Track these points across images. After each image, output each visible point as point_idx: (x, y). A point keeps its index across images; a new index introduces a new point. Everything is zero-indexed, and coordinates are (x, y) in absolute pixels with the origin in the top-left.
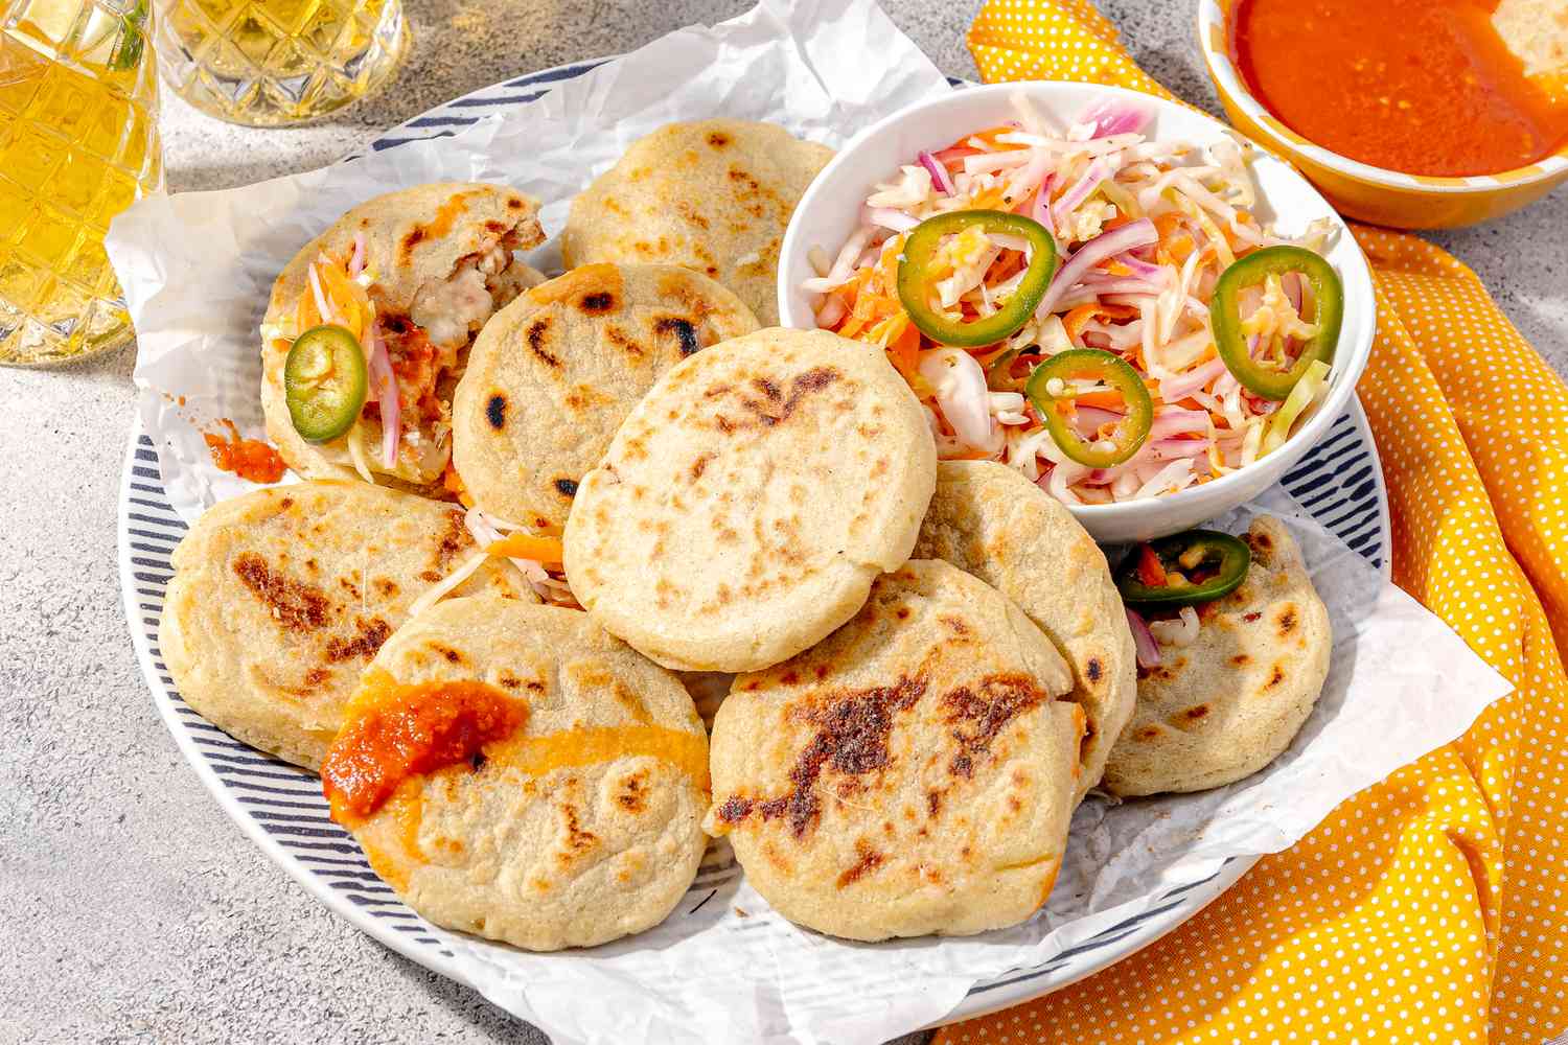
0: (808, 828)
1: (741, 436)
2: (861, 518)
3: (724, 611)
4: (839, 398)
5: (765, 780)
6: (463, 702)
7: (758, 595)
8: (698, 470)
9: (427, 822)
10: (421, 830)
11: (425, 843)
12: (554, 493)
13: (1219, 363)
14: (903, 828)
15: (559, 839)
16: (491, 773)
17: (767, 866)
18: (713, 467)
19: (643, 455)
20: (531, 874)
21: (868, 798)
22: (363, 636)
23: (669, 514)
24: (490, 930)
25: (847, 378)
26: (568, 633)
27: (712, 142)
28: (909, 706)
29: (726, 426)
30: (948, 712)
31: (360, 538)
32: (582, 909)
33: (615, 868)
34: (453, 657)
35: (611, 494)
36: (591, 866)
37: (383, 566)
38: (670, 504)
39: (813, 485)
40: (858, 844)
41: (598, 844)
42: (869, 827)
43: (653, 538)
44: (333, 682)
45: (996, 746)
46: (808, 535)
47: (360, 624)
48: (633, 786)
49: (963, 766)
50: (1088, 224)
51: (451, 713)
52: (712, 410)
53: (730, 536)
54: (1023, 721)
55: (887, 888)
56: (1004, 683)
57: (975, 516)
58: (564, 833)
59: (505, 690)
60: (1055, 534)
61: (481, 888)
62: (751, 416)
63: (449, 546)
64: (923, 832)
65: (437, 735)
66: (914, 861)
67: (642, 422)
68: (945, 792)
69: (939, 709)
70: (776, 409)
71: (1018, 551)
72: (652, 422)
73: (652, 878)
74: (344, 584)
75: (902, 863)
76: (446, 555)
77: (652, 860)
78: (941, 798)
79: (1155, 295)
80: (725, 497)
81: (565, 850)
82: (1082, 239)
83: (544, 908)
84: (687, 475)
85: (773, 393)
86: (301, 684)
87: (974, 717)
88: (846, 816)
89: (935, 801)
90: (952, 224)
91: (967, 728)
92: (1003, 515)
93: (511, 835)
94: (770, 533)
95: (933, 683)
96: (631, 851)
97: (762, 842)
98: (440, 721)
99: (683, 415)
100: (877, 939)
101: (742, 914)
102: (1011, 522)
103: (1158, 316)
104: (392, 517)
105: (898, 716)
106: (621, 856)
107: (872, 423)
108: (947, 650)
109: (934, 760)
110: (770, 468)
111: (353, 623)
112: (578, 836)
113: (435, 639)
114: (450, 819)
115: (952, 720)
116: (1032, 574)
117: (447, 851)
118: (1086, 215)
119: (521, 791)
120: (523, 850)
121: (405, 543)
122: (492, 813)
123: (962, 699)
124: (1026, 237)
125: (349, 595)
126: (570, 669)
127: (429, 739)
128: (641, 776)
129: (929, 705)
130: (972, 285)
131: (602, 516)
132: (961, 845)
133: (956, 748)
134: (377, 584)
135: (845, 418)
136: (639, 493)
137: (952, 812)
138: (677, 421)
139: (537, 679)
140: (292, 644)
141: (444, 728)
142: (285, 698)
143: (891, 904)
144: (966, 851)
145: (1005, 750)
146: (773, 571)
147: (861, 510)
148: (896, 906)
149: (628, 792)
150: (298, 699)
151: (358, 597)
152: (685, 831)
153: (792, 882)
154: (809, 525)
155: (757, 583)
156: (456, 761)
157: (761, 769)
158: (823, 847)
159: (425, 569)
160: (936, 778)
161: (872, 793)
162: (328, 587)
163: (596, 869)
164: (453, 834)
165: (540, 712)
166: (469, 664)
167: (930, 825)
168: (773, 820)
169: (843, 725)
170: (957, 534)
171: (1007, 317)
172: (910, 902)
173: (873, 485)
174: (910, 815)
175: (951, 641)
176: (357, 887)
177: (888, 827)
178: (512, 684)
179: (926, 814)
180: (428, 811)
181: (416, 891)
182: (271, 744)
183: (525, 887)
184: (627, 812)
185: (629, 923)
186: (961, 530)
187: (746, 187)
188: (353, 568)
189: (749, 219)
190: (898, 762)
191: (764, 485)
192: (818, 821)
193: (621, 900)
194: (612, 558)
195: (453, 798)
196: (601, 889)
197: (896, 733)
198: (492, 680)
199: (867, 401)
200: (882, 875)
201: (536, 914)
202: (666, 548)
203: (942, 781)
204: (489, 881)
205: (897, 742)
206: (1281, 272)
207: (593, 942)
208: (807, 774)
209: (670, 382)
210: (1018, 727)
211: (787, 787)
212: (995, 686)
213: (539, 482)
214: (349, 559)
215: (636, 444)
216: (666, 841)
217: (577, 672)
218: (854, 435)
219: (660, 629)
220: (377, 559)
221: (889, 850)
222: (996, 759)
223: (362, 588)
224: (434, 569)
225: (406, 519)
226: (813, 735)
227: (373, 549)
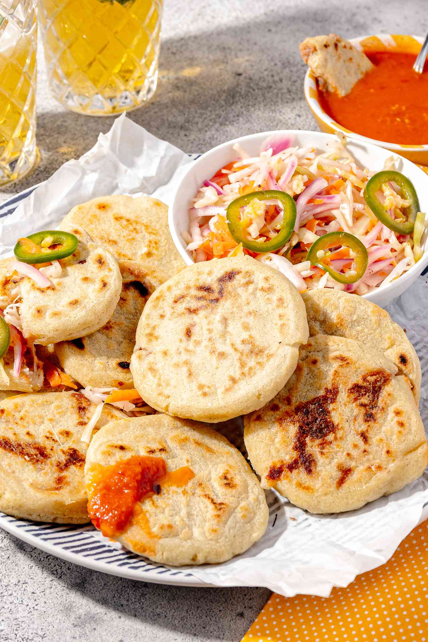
0: (313, 468)
1: (202, 313)
2: (283, 325)
3: (236, 387)
4: (243, 281)
5: (283, 455)
6: (140, 464)
7: (249, 374)
8: (188, 333)
9: (152, 520)
10: (151, 524)
11: (155, 530)
12: (120, 369)
13: (379, 225)
14: (355, 453)
15: (211, 510)
16: (165, 491)
17: (301, 491)
18: (195, 330)
19: (157, 338)
20: (206, 528)
21: (334, 445)
22: (68, 457)
23: (184, 357)
24: (201, 559)
25: (244, 271)
26: (160, 425)
27: (100, 208)
28: (333, 400)
29: (193, 311)
30: (353, 396)
31: (41, 417)
32: (234, 536)
33: (239, 514)
34: (122, 448)
35: (151, 358)
36: (229, 517)
37: (58, 426)
38: (183, 352)
39: (251, 320)
40: (338, 467)
41: (228, 506)
42: (340, 458)
43: (185, 369)
44: (68, 480)
45: (380, 403)
46: (260, 342)
47: (64, 452)
48: (226, 478)
49: (369, 417)
50: (297, 186)
51: (138, 469)
52: (181, 307)
53: (222, 355)
54: (387, 389)
55: (359, 481)
56: (372, 375)
57: (324, 313)
58: (211, 506)
59: (151, 455)
60: (362, 308)
61: (189, 541)
62: (203, 303)
63: (82, 409)
64: (365, 451)
65: (137, 481)
66: (367, 465)
67: (148, 325)
68: (367, 431)
69: (348, 396)
70: (216, 295)
71: (349, 320)
72: (153, 323)
73: (255, 514)
74: (47, 438)
75: (361, 468)
76: (82, 413)
77: (251, 506)
78: (366, 434)
79: (338, 208)
80: (210, 339)
81: (216, 513)
82: (298, 192)
83: (220, 541)
84: (184, 338)
85: (208, 289)
86: (55, 485)
87: (365, 394)
88: (327, 457)
89: (364, 437)
90: (242, 202)
91: (365, 400)
92: (337, 308)
93: (189, 515)
94: (240, 347)
95: (341, 387)
96: (241, 505)
97: (294, 482)
98: (136, 475)
99: (168, 315)
100: (361, 506)
101: (294, 519)
102: (341, 309)
103: (343, 215)
104: (51, 404)
105: (331, 407)
106: (239, 508)
107: (266, 285)
108: (340, 370)
109: (355, 419)
110: (225, 321)
111: (61, 453)
112: (219, 506)
113: (110, 443)
114: (161, 516)
115: (356, 399)
116: (359, 328)
117: (167, 530)
118: (295, 183)
119: (182, 495)
120: (198, 520)
121: (62, 414)
122: (176, 508)
123: (357, 388)
124: (276, 198)
125: (52, 442)
126: (171, 439)
127: (136, 484)
128: (227, 473)
129: (343, 396)
130: (262, 225)
131: (152, 369)
132: (385, 450)
133: (363, 410)
134: (61, 433)
135: (251, 287)
136: (165, 353)
137: (374, 439)
138: (166, 318)
139: (161, 447)
140: (41, 470)
141: (139, 477)
142: (52, 493)
143: (364, 487)
144: (388, 452)
145: (385, 403)
146: (252, 362)
147: (280, 323)
148: (366, 487)
149: (226, 481)
150: (57, 492)
151: (57, 441)
152: (256, 490)
153: (316, 494)
154: (257, 337)
155: (246, 369)
156: (148, 492)
157: (279, 451)
158: (323, 473)
159: (78, 421)
160: (360, 426)
161: (334, 443)
162: (41, 441)
163: (232, 517)
164: (166, 522)
165: (169, 460)
166: (130, 449)
167: (367, 447)
168: (295, 471)
169: (308, 419)
170: (318, 324)
171: (283, 233)
172: (373, 483)
173: (281, 311)
174: (355, 446)
175: (341, 366)
176: (128, 563)
177: (348, 455)
178: (152, 452)
179: (362, 443)
180: (150, 516)
181: (161, 553)
182: (52, 517)
183: (207, 534)
184: (230, 490)
185: (256, 535)
186: (319, 321)
187: (124, 223)
188: (47, 430)
189: (134, 235)
190: (340, 426)
191: (226, 328)
192: (316, 464)
193: (248, 527)
194: (168, 385)
195: (157, 507)
196: (238, 525)
197: (333, 414)
198: (143, 453)
199: (259, 278)
200: (354, 477)
201: (218, 544)
202: (192, 371)
203: (363, 427)
204: (190, 537)
205: (335, 418)
206: (385, 182)
207: (244, 549)
208: (300, 446)
209: (153, 304)
210: (387, 392)
211: (295, 455)
212: (369, 378)
213: (111, 366)
214: (42, 427)
215: (151, 335)
216: (252, 497)
217: (174, 439)
218: (259, 293)
219: (210, 405)
220: (54, 423)
221: (353, 464)
222: (383, 409)
223: (56, 438)
224: (81, 420)
225: (56, 403)
226: (296, 428)
227: (51, 420)
